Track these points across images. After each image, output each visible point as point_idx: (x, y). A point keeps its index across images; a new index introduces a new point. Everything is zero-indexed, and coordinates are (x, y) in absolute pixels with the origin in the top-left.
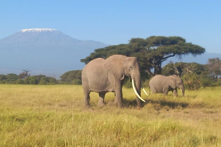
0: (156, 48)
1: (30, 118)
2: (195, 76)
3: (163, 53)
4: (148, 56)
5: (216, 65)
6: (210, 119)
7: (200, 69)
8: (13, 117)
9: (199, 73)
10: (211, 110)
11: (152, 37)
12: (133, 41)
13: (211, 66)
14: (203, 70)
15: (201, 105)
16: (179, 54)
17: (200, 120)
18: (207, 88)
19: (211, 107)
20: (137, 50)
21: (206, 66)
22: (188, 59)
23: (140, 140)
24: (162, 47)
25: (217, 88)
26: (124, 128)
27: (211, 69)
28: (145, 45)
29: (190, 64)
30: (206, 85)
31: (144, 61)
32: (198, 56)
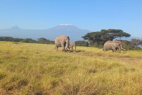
0: (111, 33)
1: (63, 57)
2: (126, 45)
3: (114, 36)
4: (108, 36)
5: (135, 42)
6: (132, 62)
7: (128, 43)
8: (56, 56)
9: (127, 44)
10: (132, 59)
11: (110, 29)
12: (102, 30)
13: (132, 42)
14: (129, 43)
15: (128, 57)
16: (120, 36)
17: (128, 62)
18: (130, 50)
19: (132, 58)
20: (104, 34)
21: (130, 42)
22: (124, 38)
23: (104, 68)
24: (113, 33)
25: (134, 50)
26: (98, 63)
27: (132, 43)
28: (107, 32)
29: (124, 41)
30: (130, 49)
31: (106, 39)
32: (128, 38)
